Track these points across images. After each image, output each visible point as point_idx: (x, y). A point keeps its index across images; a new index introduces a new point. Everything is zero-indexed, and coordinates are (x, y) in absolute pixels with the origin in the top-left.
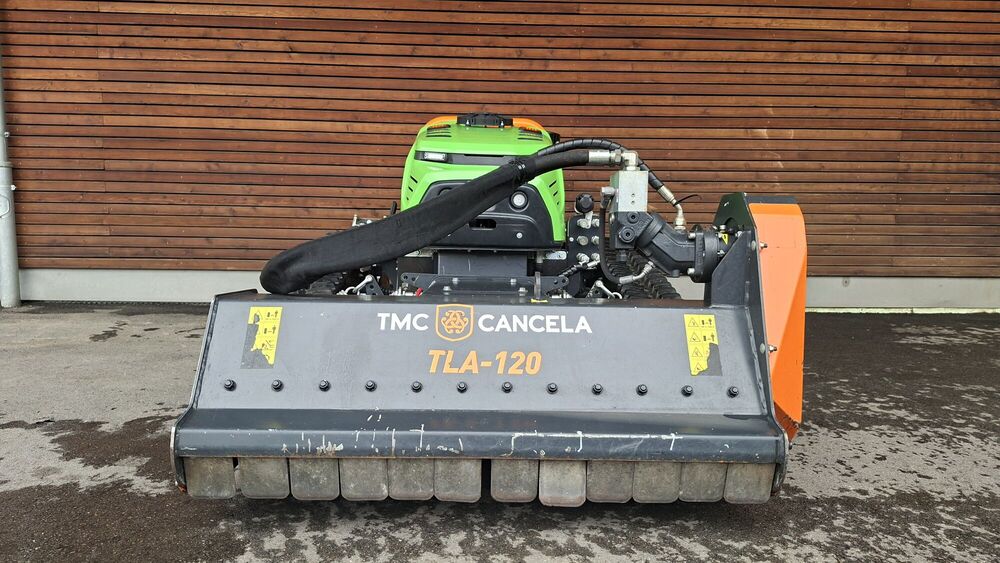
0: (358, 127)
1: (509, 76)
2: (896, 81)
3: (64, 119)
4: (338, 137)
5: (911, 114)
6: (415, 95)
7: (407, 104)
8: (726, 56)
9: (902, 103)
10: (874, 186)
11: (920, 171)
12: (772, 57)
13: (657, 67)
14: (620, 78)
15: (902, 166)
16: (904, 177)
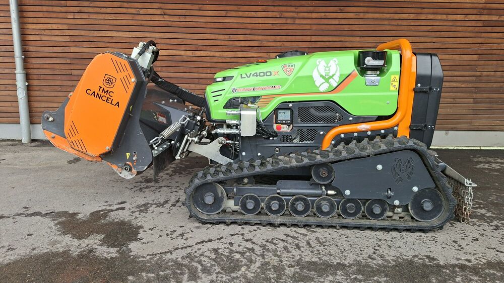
0: (198, 53)
1: (275, 27)
2: (477, 29)
3: (51, 49)
4: (188, 58)
5: (484, 47)
6: (227, 37)
7: (223, 41)
8: (388, 16)
9: (479, 40)
10: (463, 84)
11: (488, 76)
12: (412, 16)
13: (352, 22)
14: (332, 27)
15: (478, 74)
16: (479, 79)
